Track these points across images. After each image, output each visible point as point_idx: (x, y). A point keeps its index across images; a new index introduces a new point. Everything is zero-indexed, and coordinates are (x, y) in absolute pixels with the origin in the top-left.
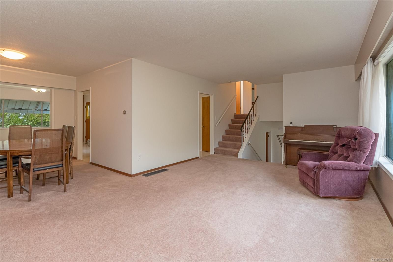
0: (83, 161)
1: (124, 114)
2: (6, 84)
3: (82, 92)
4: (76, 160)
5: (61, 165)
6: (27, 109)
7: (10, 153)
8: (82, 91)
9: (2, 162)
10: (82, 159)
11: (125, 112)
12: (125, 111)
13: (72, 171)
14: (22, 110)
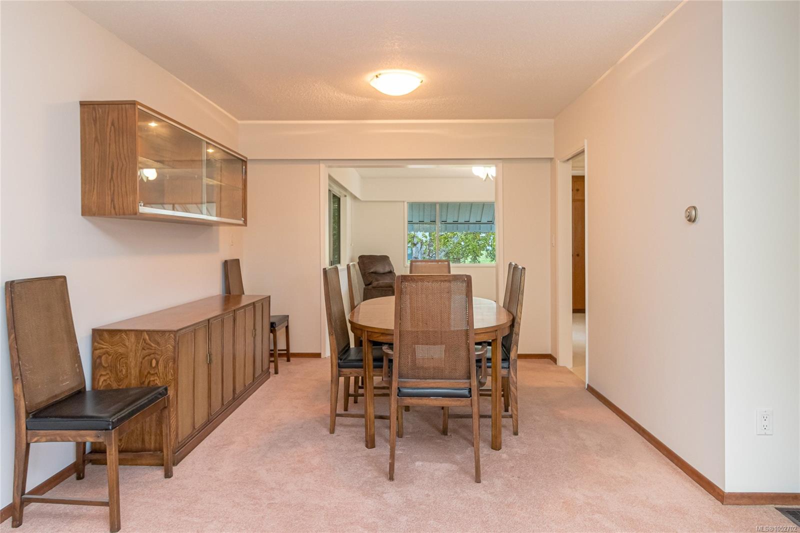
0: (571, 372)
1: (691, 220)
2: (411, 164)
3: (568, 160)
4: (555, 366)
5: (466, 392)
6: (467, 222)
7: (366, 332)
8: (570, 156)
9: (377, 348)
10: (570, 366)
11: (693, 213)
12: (695, 208)
13: (517, 411)
14: (471, 224)
